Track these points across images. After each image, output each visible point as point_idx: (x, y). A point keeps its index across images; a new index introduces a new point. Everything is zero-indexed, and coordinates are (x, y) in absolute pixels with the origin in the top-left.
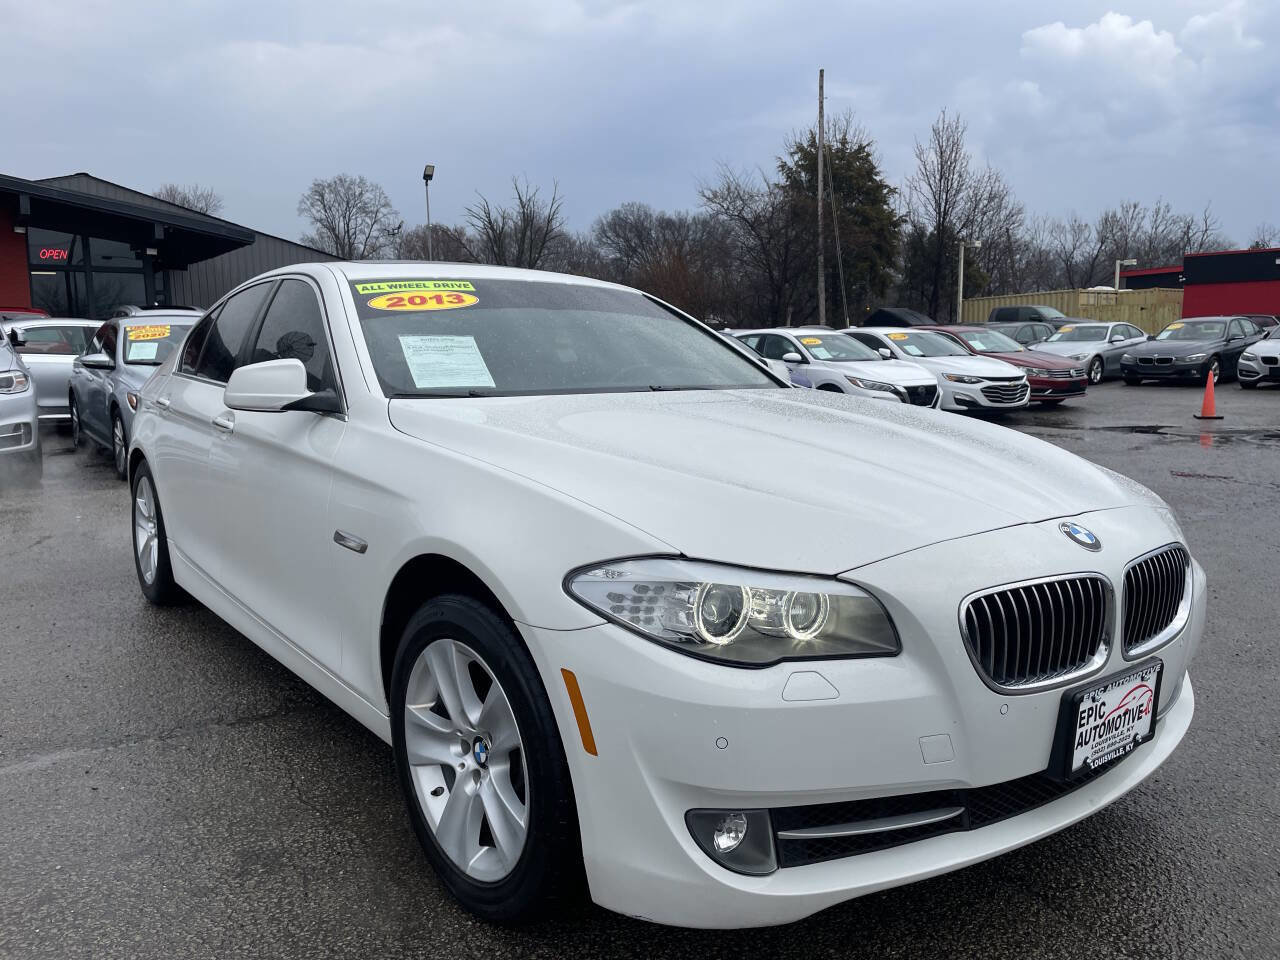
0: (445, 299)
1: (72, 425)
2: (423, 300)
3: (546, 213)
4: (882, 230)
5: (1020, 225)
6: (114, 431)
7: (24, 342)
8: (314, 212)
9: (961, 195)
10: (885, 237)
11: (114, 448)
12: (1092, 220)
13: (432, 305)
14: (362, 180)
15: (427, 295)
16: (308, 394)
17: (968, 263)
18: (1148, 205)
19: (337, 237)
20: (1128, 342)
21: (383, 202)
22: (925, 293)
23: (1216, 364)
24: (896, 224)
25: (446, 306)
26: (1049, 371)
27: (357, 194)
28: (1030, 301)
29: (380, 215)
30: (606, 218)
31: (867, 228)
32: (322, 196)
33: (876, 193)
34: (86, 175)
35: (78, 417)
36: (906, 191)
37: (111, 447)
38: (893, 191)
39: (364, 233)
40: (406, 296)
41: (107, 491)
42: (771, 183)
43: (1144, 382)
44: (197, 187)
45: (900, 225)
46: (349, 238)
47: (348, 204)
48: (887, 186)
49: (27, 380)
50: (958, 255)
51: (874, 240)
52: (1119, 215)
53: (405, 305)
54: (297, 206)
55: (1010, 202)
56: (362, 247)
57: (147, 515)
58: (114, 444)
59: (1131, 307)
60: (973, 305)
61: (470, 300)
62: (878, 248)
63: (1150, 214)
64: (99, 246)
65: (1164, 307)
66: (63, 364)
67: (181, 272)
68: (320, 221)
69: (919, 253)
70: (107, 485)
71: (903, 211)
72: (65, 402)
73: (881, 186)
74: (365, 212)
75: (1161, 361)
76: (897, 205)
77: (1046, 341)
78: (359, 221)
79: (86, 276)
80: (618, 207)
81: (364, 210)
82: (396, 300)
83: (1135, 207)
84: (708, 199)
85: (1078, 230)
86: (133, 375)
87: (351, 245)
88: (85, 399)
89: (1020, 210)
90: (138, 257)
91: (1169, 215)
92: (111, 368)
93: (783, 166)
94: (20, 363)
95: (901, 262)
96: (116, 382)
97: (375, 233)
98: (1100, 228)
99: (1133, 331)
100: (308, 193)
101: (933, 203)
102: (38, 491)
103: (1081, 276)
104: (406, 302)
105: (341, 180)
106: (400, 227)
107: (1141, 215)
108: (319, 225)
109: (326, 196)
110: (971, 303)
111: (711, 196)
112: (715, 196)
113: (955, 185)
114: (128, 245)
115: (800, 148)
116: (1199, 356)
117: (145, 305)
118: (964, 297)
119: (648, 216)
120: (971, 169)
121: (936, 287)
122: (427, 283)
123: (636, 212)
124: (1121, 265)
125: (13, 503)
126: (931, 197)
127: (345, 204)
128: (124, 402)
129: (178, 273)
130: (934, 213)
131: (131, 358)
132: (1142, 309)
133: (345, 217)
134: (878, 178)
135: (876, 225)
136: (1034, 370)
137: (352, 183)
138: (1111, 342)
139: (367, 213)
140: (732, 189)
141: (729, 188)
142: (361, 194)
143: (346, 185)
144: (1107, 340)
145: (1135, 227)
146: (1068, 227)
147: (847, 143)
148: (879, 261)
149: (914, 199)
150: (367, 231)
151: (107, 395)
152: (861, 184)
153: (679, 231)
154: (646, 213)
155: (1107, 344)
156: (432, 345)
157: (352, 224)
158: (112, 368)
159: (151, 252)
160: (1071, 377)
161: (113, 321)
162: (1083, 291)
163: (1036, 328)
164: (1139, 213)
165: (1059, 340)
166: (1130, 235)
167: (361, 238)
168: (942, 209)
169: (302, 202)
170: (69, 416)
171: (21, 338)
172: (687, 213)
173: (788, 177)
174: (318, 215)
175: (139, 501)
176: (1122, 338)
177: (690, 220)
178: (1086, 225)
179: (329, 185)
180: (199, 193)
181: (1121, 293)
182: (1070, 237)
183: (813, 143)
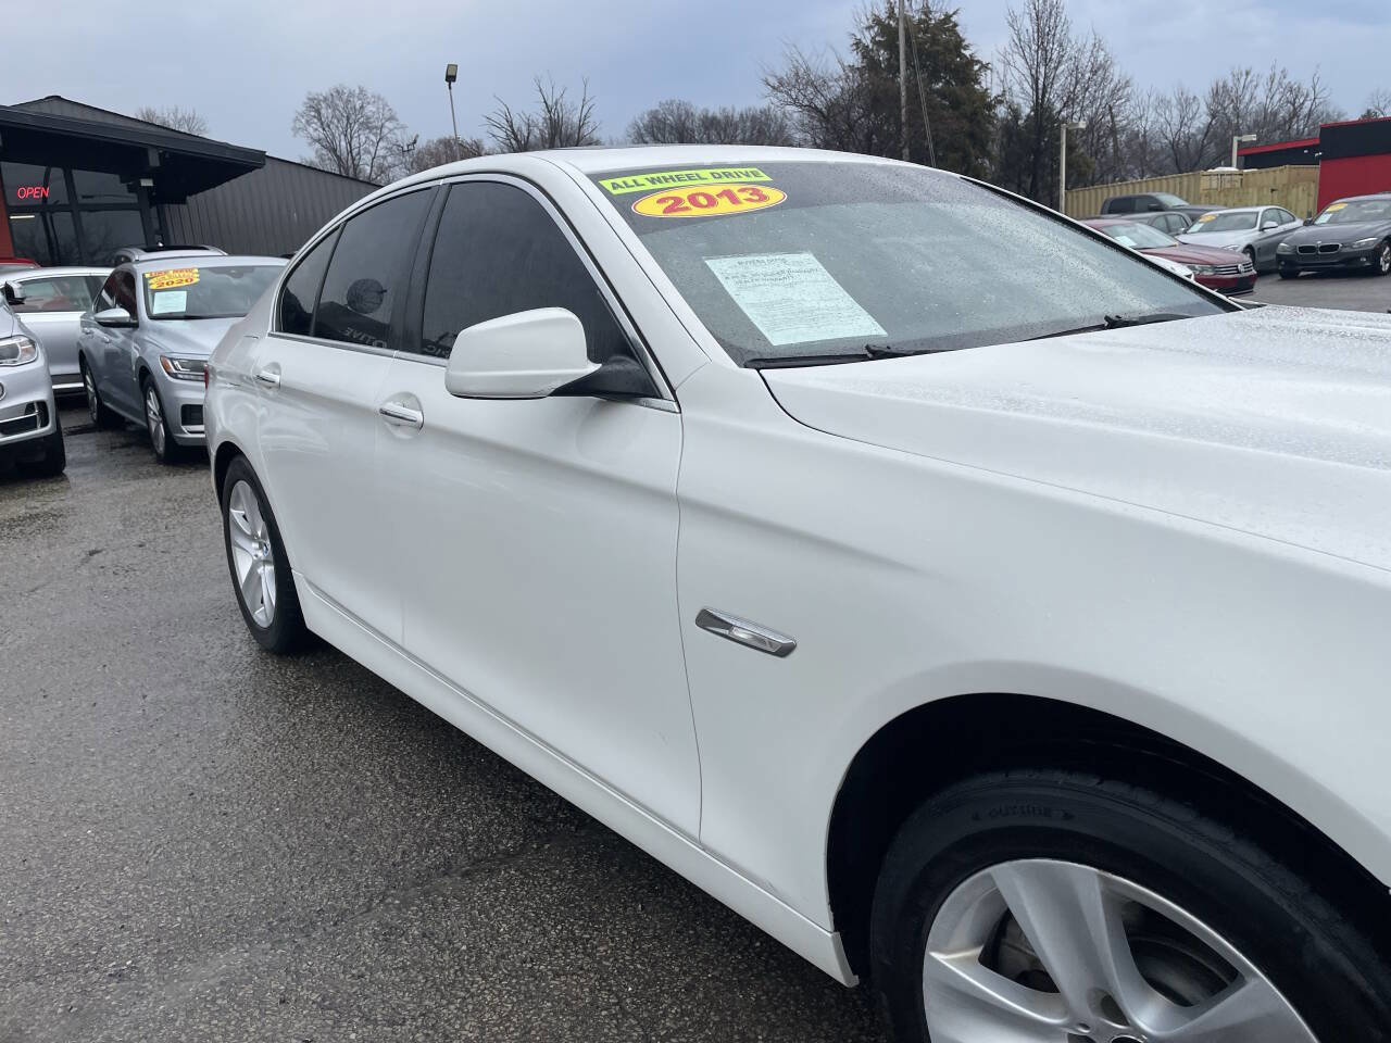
0: (742, 196)
1: (87, 396)
2: (711, 201)
3: (576, 120)
4: (975, 113)
5: (1128, 100)
6: (146, 404)
7: (23, 299)
8: (311, 130)
9: (1061, 68)
10: (979, 122)
11: (148, 423)
12: (1202, 91)
13: (724, 207)
14: (361, 91)
15: (713, 191)
16: (593, 368)
17: (1070, 149)
18: (1262, 71)
19: (339, 158)
20: (1281, 228)
21: (387, 115)
22: (1023, 185)
23: (1388, 249)
24: (990, 107)
25: (747, 206)
26: (1214, 267)
27: (358, 107)
28: (1144, 188)
29: (385, 131)
30: (641, 120)
31: (957, 113)
32: (318, 111)
33: (965, 71)
34: (58, 98)
35: (95, 388)
36: (1000, 67)
37: (145, 425)
38: (985, 67)
39: (369, 153)
40: (683, 194)
41: (150, 480)
42: (846, 64)
43: (1302, 273)
44: (177, 110)
45: (995, 107)
46: (353, 159)
47: (348, 119)
48: (978, 62)
49: (34, 347)
50: (1059, 139)
51: (966, 125)
52: (1230, 84)
53: (687, 208)
54: (292, 125)
55: (1116, 73)
56: (368, 169)
57: (249, 533)
58: (147, 420)
59: (1260, 189)
60: (1077, 197)
61: (776, 196)
62: (972, 136)
63: (1264, 81)
64: (86, 180)
65: (1298, 187)
66: (68, 322)
67: (176, 206)
68: (319, 141)
69: (1014, 139)
70: (148, 472)
71: (995, 92)
72: (75, 369)
73: (971, 61)
74: (368, 128)
75: (1323, 248)
76: (990, 84)
77: (1185, 232)
78: (363, 139)
79: (73, 215)
80: (655, 107)
81: (367, 125)
82: (671, 202)
83: (1247, 74)
84: (773, 88)
85: (1186, 103)
86: (160, 332)
87: (356, 167)
88: (101, 363)
89: (1127, 82)
90: (131, 190)
91: (1286, 81)
92: (133, 325)
93: (858, 44)
94: (21, 325)
95: (995, 149)
96: (141, 343)
97: (381, 152)
98: (1210, 100)
99: (1285, 216)
100: (302, 109)
101: (1030, 80)
102: (64, 484)
103: (1187, 158)
104: (687, 204)
105: (338, 92)
106: (415, 142)
107: (1255, 83)
108: (318, 145)
109: (323, 111)
110: (1075, 194)
111: (777, 84)
112: (781, 84)
113: (1055, 54)
114: (117, 177)
115: (877, 21)
116: (1369, 241)
117: (145, 247)
118: (1066, 189)
119: (689, 115)
120: (1072, 36)
121: (1034, 178)
122: (700, 172)
123: (676, 111)
124: (1240, 142)
125: (38, 504)
126: (1027, 72)
127: (345, 120)
128: (156, 366)
129: (174, 207)
130: (1030, 91)
131: (156, 311)
132: (1273, 190)
133: (346, 135)
134: (967, 53)
135: (968, 109)
136: (1197, 266)
137: (351, 94)
138: (1262, 230)
139: (370, 129)
140: (801, 72)
141: (797, 74)
142: (362, 107)
143: (345, 97)
144: (1257, 228)
145: (1247, 98)
146: (1174, 102)
147: (930, 12)
148: (973, 151)
149: (1009, 77)
150: (372, 150)
151: (133, 360)
152: (949, 60)
153: (725, 131)
154: (687, 112)
155: (1259, 233)
156: (760, 270)
157: (355, 143)
158: (135, 326)
159: (147, 183)
160: (1239, 272)
161: (124, 267)
162: (1205, 173)
163: (1169, 217)
164: (1251, 81)
165: (1200, 231)
166: (1242, 107)
167: (367, 158)
168: (1040, 86)
169: (296, 119)
170: (81, 385)
171: (18, 294)
172: (734, 109)
173: (864, 57)
174: (315, 135)
175: (236, 513)
176: (1275, 224)
177: (737, 117)
178: (1195, 97)
179: (325, 99)
180: (179, 116)
181: (1247, 174)
182: (1176, 113)
183: (891, 15)
